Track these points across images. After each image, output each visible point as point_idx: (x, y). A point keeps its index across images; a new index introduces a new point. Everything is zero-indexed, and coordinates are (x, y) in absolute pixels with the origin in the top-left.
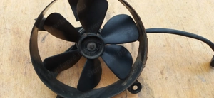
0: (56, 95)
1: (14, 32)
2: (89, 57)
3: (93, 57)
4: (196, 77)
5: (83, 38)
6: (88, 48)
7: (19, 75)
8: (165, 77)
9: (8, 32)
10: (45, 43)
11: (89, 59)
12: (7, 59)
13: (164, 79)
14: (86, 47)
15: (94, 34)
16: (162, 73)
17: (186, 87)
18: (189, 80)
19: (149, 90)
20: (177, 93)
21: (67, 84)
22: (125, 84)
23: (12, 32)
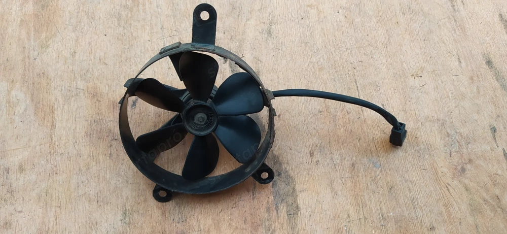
0: (155, 184)
1: (90, 93)
2: (197, 133)
3: (203, 133)
4: (365, 160)
5: (188, 107)
6: (196, 121)
7: (101, 158)
8: (315, 160)
9: (81, 94)
10: (137, 110)
11: (196, 136)
12: (83, 133)
13: (314, 163)
14: (193, 120)
15: (203, 103)
16: (311, 154)
17: (347, 175)
18: (353, 165)
19: (289, 180)
20: (331, 183)
21: (169, 170)
22: (248, 170)
23: (87, 94)
